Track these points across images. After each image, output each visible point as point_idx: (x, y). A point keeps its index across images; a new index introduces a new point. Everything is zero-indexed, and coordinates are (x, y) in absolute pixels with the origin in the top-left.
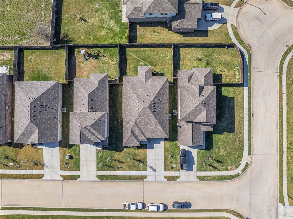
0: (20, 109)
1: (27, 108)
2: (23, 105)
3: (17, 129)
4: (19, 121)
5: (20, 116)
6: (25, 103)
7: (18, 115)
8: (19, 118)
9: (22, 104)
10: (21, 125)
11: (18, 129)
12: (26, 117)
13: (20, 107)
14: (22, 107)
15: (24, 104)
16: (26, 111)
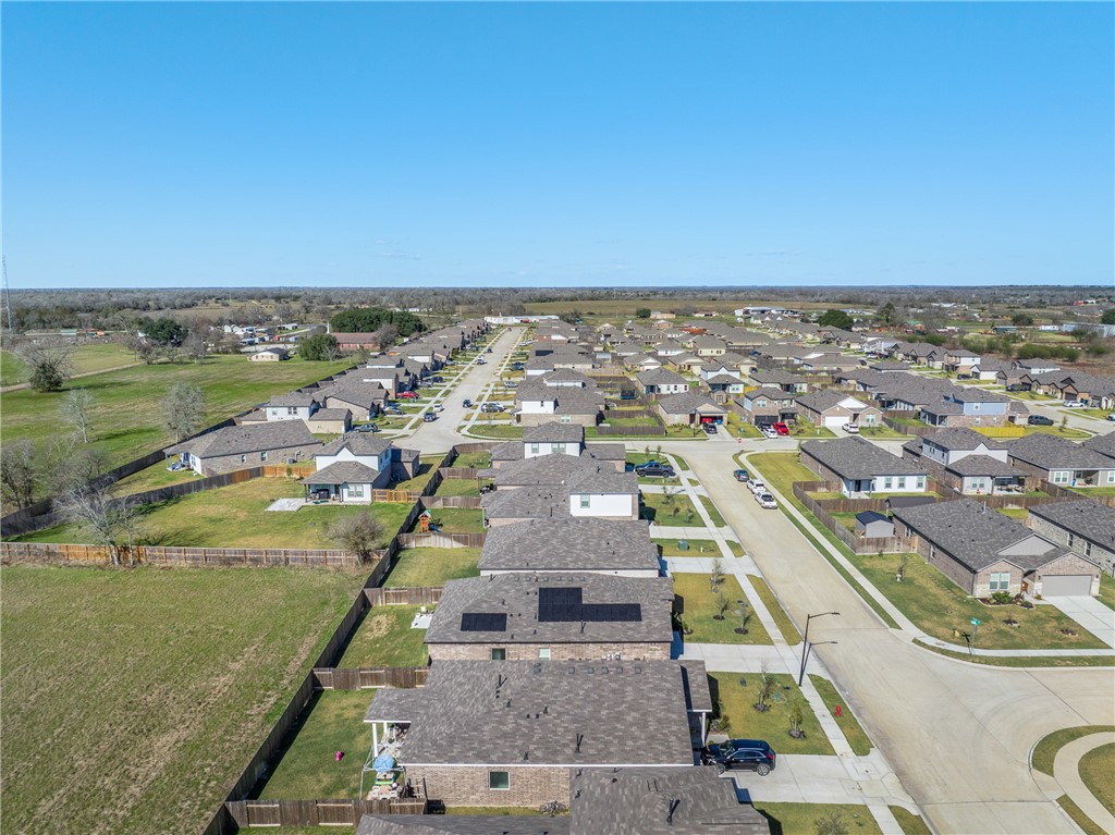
0: (559, 549)
1: (557, 527)
2: (548, 540)
3: (617, 560)
4: (595, 552)
5: (579, 547)
6: (543, 534)
7: (578, 555)
8: (586, 551)
9: (545, 542)
10: (604, 543)
11: (618, 556)
12: (582, 530)
13: (555, 548)
14: (554, 542)
15: (546, 535)
16: (565, 529)
